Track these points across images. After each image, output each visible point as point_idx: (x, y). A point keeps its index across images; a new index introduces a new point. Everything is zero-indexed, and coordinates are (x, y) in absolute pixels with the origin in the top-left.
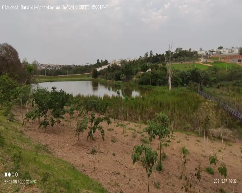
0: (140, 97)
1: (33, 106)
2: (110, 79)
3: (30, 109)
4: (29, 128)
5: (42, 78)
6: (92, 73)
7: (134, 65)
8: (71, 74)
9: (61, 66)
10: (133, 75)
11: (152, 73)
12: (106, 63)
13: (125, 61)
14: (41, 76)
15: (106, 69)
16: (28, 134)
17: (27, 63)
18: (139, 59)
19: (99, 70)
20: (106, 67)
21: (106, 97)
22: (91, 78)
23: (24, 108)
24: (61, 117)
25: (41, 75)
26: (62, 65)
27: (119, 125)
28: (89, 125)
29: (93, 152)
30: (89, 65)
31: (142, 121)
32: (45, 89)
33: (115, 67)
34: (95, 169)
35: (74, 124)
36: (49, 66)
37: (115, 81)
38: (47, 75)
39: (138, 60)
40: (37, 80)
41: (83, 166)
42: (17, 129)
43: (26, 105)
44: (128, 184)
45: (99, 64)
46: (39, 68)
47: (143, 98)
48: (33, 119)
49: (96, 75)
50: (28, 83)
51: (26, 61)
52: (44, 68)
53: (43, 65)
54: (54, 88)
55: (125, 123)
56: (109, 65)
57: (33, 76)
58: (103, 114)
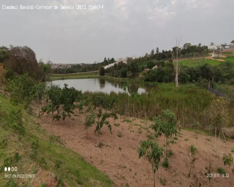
0: (146, 94)
1: (47, 101)
2: (116, 77)
3: (45, 104)
4: (44, 121)
5: (55, 76)
6: (99, 71)
7: (140, 62)
8: (80, 72)
9: (71, 65)
10: (139, 72)
11: (158, 70)
12: (112, 61)
13: (131, 59)
14: (54, 74)
15: (112, 67)
16: (43, 126)
17: (43, 63)
18: (145, 56)
19: (106, 67)
20: (113, 65)
21: (112, 93)
22: (98, 75)
23: (40, 103)
24: (72, 112)
25: (54, 73)
26: (72, 64)
27: (125, 121)
28: (96, 120)
29: (100, 145)
30: (96, 63)
31: (148, 118)
32: (58, 86)
33: (121, 65)
34: (102, 162)
35: (83, 119)
36: (61, 66)
37: (121, 79)
38: (59, 73)
39: (144, 57)
40: (51, 78)
41: (91, 158)
42: (34, 121)
43: (42, 100)
44: (134, 178)
45: (106, 62)
46: (52, 67)
47: (149, 95)
48: (48, 113)
49: (103, 72)
50: (44, 81)
51: (42, 62)
52: (56, 67)
53: (56, 64)
54: (66, 85)
55: (131, 119)
56: (115, 63)
57: (47, 75)
58: (110, 110)
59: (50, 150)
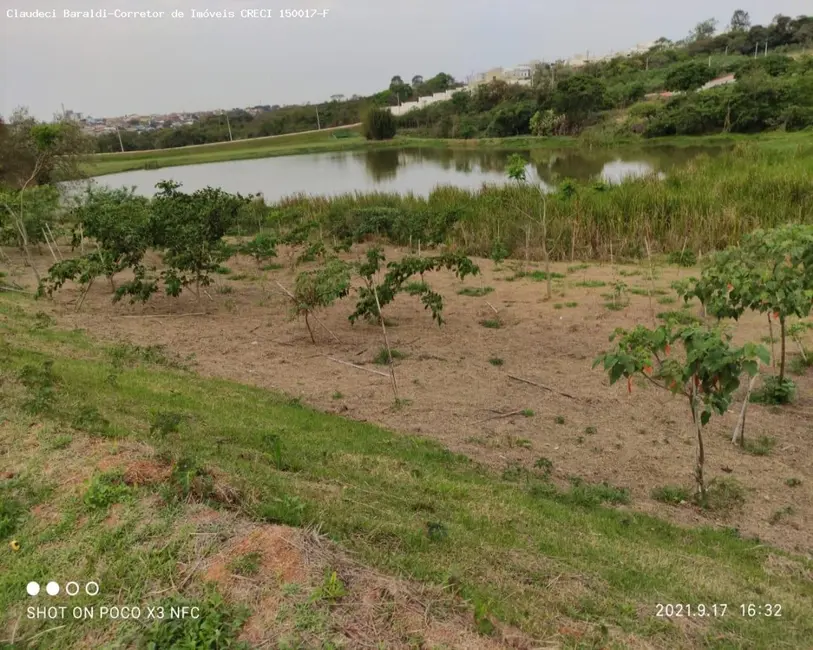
0: (656, 183)
1: (76, 241)
2: (467, 136)
3: (65, 253)
4: (69, 306)
5: (104, 160)
6: (364, 125)
7: (617, 72)
8: (250, 136)
9: (194, 116)
10: (610, 107)
11: (738, 89)
12: (442, 82)
13: (560, 67)
14: (99, 154)
15: (444, 105)
16: (68, 322)
17: (32, 121)
18: (653, 49)
19: (398, 111)
20: (446, 96)
21: (441, 195)
22: (360, 140)
23: (41, 253)
24: (214, 268)
25: (101, 151)
26: (199, 113)
27: (521, 275)
28: (357, 282)
29: (384, 359)
30: (343, 99)
31: (666, 257)
32: (125, 189)
33: (493, 95)
34: (398, 404)
35: (284, 284)
36: (134, 122)
37: (497, 140)
38: (129, 148)
39: (647, 54)
40: (83, 167)
41: (339, 396)
42: (19, 309)
43: (45, 242)
44: (580, 442)
45: (401, 92)
46: (87, 131)
47: (674, 183)
48: (83, 280)
49: (383, 127)
50: (43, 178)
51: (25, 117)
52: (107, 130)
53: (104, 120)
54: (166, 186)
55: (560, 267)
56: (459, 89)
57: (65, 160)
58: (433, 247)
59: (117, 388)
